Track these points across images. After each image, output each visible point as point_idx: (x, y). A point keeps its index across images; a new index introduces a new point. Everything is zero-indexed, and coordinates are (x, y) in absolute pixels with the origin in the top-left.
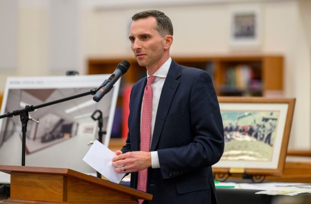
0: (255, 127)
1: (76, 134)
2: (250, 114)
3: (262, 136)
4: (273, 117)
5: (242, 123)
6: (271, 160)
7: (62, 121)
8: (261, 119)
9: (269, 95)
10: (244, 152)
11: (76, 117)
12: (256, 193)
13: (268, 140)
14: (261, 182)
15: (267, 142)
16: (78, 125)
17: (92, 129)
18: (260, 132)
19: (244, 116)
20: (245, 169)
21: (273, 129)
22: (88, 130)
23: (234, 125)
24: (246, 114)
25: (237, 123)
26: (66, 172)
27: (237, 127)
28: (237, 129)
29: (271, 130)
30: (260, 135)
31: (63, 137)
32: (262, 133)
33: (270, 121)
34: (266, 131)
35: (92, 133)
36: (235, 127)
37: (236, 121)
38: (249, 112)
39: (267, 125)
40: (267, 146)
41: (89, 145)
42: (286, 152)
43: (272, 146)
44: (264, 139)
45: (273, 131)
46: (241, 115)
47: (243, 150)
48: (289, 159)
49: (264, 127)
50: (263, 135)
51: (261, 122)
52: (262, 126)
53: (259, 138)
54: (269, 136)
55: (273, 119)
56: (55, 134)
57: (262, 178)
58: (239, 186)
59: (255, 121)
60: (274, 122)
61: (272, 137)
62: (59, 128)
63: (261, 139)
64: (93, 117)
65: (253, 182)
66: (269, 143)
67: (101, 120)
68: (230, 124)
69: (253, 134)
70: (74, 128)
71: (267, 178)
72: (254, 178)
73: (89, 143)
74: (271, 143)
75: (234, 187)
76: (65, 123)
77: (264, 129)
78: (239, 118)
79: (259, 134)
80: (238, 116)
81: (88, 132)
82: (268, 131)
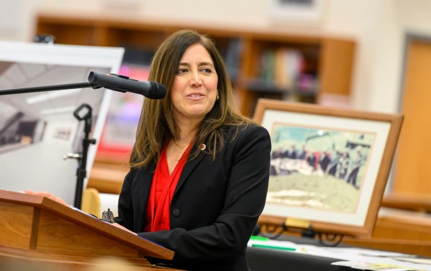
0: (333, 156)
1: (41, 139)
2: (326, 134)
3: (343, 171)
4: (365, 141)
5: (313, 148)
6: (354, 212)
7: (20, 115)
8: (345, 144)
10: (313, 194)
11: (44, 112)
12: (333, 264)
13: (353, 178)
14: (334, 246)
15: (351, 181)
16: (46, 124)
17: (69, 133)
18: (341, 164)
19: (317, 136)
20: (311, 222)
21: (362, 162)
22: (63, 134)
23: (299, 150)
24: (321, 133)
25: (304, 147)
26: (39, 202)
27: (305, 153)
28: (302, 157)
29: (359, 162)
30: (339, 170)
31: (19, 141)
32: (344, 166)
33: (359, 148)
34: (350, 164)
35: (67, 139)
36: (300, 152)
37: (303, 143)
38: (326, 131)
39: (354, 154)
40: (350, 187)
41: (65, 159)
42: (380, 201)
43: (358, 188)
44: (347, 177)
45: (363, 165)
46: (312, 134)
47: (310, 191)
48: (383, 213)
49: (348, 156)
50: (346, 170)
51: (344, 150)
52: (345, 155)
53: (337, 174)
54: (355, 171)
55: (364, 146)
56: (7, 135)
57: (338, 238)
58: (303, 249)
59: (334, 146)
60: (364, 151)
61: (360, 174)
62: (14, 127)
63: (342, 176)
64: (76, 115)
66: (354, 183)
67: (89, 120)
68: (293, 147)
69: (329, 167)
70: (39, 129)
71: (345, 239)
72: (324, 237)
73: (65, 157)
74: (358, 183)
75: (295, 250)
76: (25, 119)
77: (347, 160)
78: (308, 139)
79: (338, 167)
80: (307, 135)
81: (62, 138)
82: (353, 163)
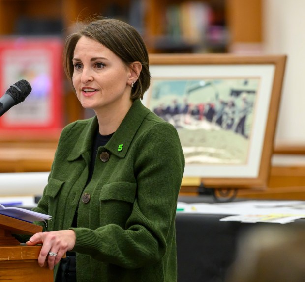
0: (218, 107)
2: (208, 84)
3: (229, 122)
4: (250, 87)
5: (197, 100)
6: (246, 162)
8: (228, 92)
9: (241, 51)
10: (200, 149)
12: (222, 220)
13: (241, 127)
14: (230, 201)
15: (240, 130)
18: (227, 114)
19: (199, 88)
20: (203, 179)
21: (250, 109)
23: (181, 103)
24: (202, 83)
25: (186, 100)
27: (187, 107)
28: (186, 111)
29: (245, 110)
30: (226, 120)
32: (231, 115)
33: (244, 95)
34: (237, 112)
36: (182, 107)
37: (185, 96)
38: (207, 81)
39: (239, 102)
40: (238, 138)
42: (271, 149)
43: (247, 137)
44: (234, 127)
45: (251, 112)
46: (193, 86)
47: (197, 146)
48: (278, 161)
49: (233, 105)
50: (233, 120)
51: (228, 98)
52: (230, 104)
53: (224, 125)
54: (243, 120)
55: (249, 92)
57: (232, 193)
58: (193, 208)
59: (217, 96)
60: (250, 97)
61: (248, 122)
63: (229, 127)
65: (217, 201)
66: (243, 133)
68: (175, 102)
69: (215, 118)
71: (240, 193)
72: (218, 194)
74: (247, 132)
75: (183, 210)
78: (190, 91)
79: (225, 117)
80: (188, 87)
82: (240, 112)
